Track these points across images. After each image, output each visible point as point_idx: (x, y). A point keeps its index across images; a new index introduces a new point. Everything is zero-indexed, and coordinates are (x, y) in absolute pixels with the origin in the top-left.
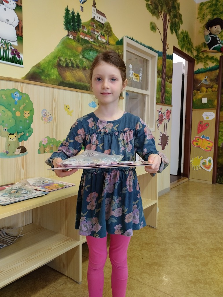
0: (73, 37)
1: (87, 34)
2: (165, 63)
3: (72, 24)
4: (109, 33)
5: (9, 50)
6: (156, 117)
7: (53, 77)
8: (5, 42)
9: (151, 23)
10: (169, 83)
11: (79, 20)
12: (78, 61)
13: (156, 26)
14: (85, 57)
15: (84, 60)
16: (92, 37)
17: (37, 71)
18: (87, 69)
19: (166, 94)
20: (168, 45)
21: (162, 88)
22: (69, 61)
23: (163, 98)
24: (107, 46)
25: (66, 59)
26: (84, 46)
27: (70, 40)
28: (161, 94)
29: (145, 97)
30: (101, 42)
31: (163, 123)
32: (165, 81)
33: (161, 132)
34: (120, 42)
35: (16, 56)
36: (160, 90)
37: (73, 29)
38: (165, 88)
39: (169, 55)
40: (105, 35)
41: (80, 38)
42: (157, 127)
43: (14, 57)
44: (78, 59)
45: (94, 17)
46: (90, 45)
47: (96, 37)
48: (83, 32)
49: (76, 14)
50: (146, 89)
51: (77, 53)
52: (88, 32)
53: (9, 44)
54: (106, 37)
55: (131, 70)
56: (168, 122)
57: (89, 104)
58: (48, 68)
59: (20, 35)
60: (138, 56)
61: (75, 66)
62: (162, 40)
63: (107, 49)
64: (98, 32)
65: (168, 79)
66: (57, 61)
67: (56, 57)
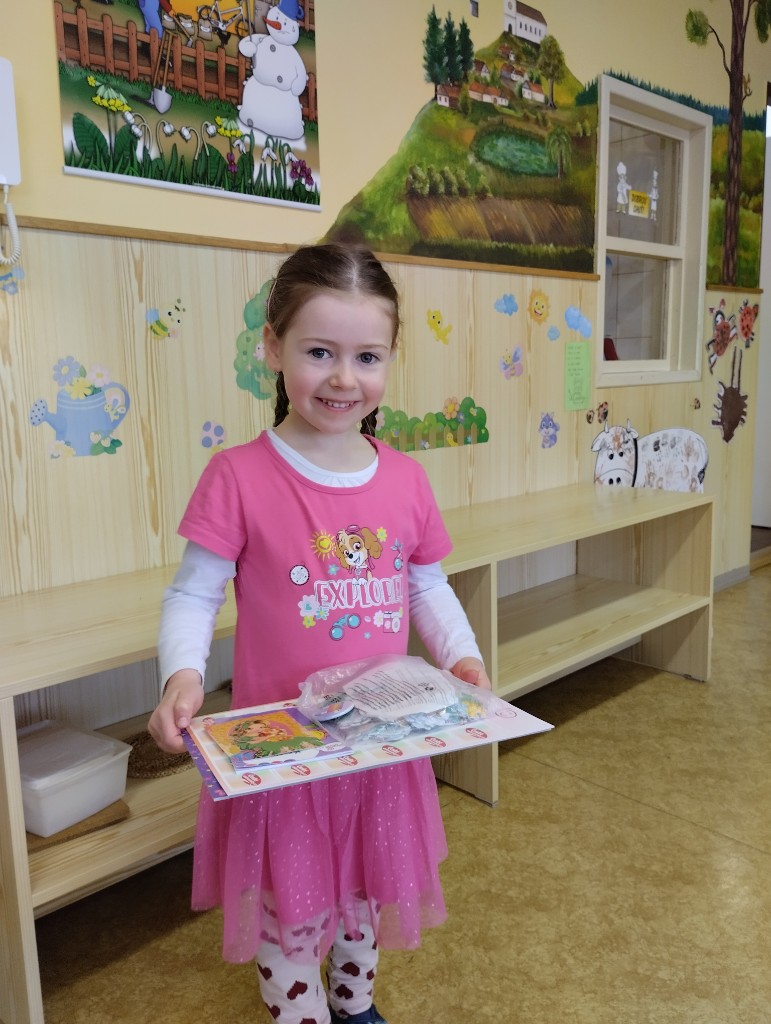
0: (450, 101)
1: (488, 85)
2: (739, 146)
3: (446, 59)
4: (553, 72)
5: (285, 165)
6: (705, 331)
7: (395, 232)
8: (275, 144)
9: (691, 15)
10: (751, 212)
11: (466, 43)
12: (463, 173)
13: (706, 23)
14: (486, 157)
15: (481, 167)
16: (503, 92)
17: (356, 216)
18: (490, 195)
19: (742, 253)
20: (749, 80)
21: (726, 233)
22: (438, 177)
23: (728, 265)
24: (550, 114)
25: (430, 171)
26: (482, 123)
27: (442, 111)
28: (722, 251)
29: (667, 267)
30: (531, 102)
31: (729, 352)
32: (737, 208)
33: (721, 383)
34: (589, 96)
35: (303, 181)
36: (718, 240)
37: (449, 75)
38: (737, 233)
39: (753, 115)
40: (543, 79)
41: (469, 101)
42: (707, 366)
43: (297, 184)
44: (463, 166)
45: (510, 26)
46: (496, 119)
47: (516, 90)
48: (477, 80)
49: (457, 27)
50: (672, 240)
51: (461, 149)
52: (492, 77)
53: (286, 148)
54: (546, 83)
55: (622, 181)
56: (747, 346)
57: (497, 304)
58: (384, 205)
59: (312, 117)
60: (645, 130)
61: (455, 189)
62: (727, 69)
63: (550, 124)
64: (520, 73)
65: (747, 198)
66: (407, 181)
67: (404, 168)
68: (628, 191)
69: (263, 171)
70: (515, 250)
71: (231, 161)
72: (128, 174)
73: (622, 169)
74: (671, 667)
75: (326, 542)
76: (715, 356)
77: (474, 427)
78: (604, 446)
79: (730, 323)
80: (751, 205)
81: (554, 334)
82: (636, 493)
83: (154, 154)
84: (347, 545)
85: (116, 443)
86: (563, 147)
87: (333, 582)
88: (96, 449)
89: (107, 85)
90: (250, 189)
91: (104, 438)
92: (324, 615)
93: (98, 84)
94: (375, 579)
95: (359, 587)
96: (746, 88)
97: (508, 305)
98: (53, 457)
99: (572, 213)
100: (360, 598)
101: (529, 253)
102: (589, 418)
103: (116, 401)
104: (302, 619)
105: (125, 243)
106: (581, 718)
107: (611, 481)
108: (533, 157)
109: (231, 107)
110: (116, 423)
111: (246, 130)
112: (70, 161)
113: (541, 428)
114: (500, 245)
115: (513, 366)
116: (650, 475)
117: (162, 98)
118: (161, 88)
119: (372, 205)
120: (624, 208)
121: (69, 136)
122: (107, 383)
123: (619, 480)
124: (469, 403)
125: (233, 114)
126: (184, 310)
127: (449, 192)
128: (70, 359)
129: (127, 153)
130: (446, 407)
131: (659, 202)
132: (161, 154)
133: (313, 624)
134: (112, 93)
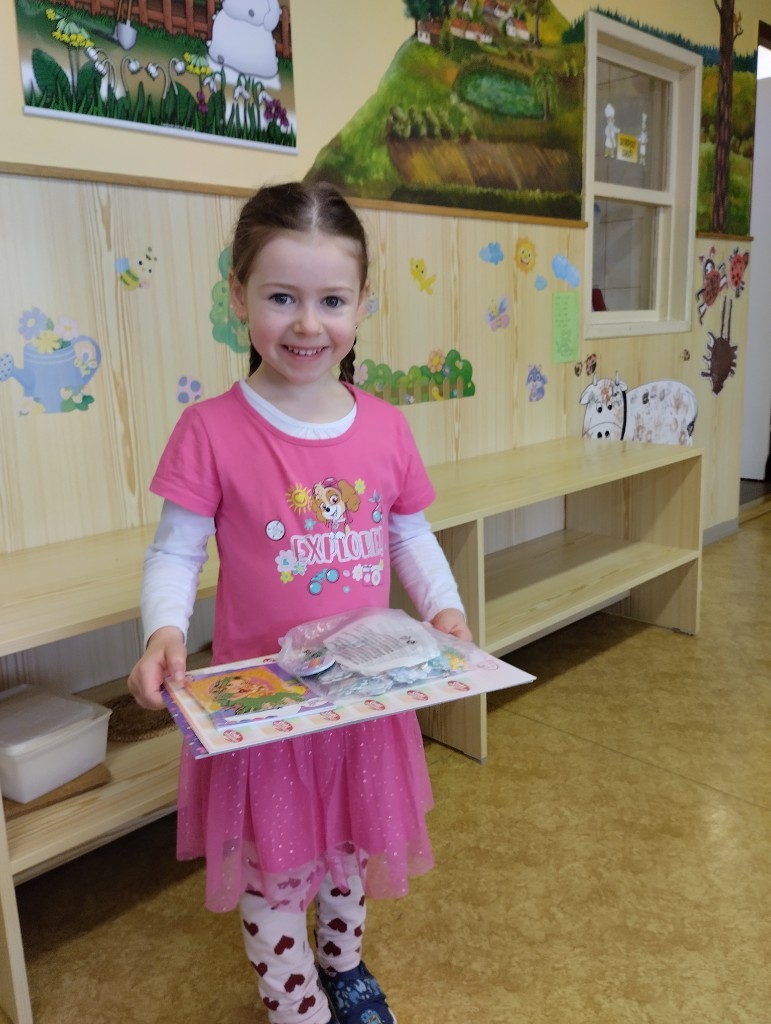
0: (432, 39)
1: (470, 21)
2: (730, 87)
4: (538, 7)
5: (258, 106)
6: (695, 281)
7: (375, 176)
8: (248, 83)
10: (741, 157)
12: (445, 114)
14: (468, 97)
15: (464, 108)
16: (487, 30)
17: (334, 160)
18: (474, 137)
19: (732, 199)
20: (740, 19)
21: (716, 178)
22: (419, 118)
23: (718, 211)
24: (535, 52)
25: (411, 112)
26: (465, 62)
27: (423, 49)
28: (712, 198)
29: (656, 214)
30: (515, 40)
31: (719, 302)
32: (727, 154)
33: (711, 334)
34: (576, 34)
35: (278, 122)
36: (709, 185)
37: (430, 10)
38: (727, 178)
39: (744, 55)
40: (528, 15)
41: (451, 40)
42: (697, 316)
43: (272, 125)
44: (445, 108)
46: (479, 57)
47: (500, 26)
48: (459, 16)
50: (661, 185)
51: (443, 89)
52: (475, 12)
53: (259, 87)
54: (531, 20)
55: (611, 123)
56: (738, 296)
57: (482, 254)
58: (364, 148)
59: (286, 53)
60: (634, 71)
61: (437, 131)
62: (717, 6)
63: (535, 63)
64: (504, 9)
65: (738, 142)
66: (388, 122)
67: (384, 108)
68: (616, 135)
69: (235, 111)
70: (500, 197)
71: (202, 100)
72: (92, 114)
73: (610, 111)
74: (660, 621)
75: (302, 496)
76: (705, 305)
77: (460, 380)
78: (592, 399)
79: (720, 272)
80: (742, 149)
81: (541, 284)
82: (624, 447)
83: (119, 93)
84: (324, 498)
85: (88, 399)
86: (549, 87)
87: (310, 537)
88: (67, 406)
89: (68, 19)
90: (222, 130)
91: (75, 394)
92: (302, 570)
93: (58, 17)
94: (353, 532)
95: (337, 542)
96: (737, 26)
97: (494, 254)
98: (21, 414)
99: (559, 157)
100: (338, 552)
101: (515, 199)
102: (577, 371)
103: (86, 356)
104: (280, 574)
105: (95, 187)
106: (569, 674)
107: (600, 435)
108: (518, 97)
109: (199, 43)
110: (87, 379)
111: (215, 67)
112: (30, 100)
113: (529, 381)
114: (485, 191)
115: (499, 316)
116: (639, 428)
117: (127, 33)
118: (125, 22)
119: (352, 148)
120: (612, 152)
121: (29, 74)
122: (76, 337)
123: (607, 433)
124: (454, 356)
125: (202, 50)
126: (155, 259)
127: (431, 135)
128: (36, 311)
129: (90, 91)
130: (431, 360)
131: (649, 146)
132: (127, 93)
133: (290, 579)
134: (73, 27)
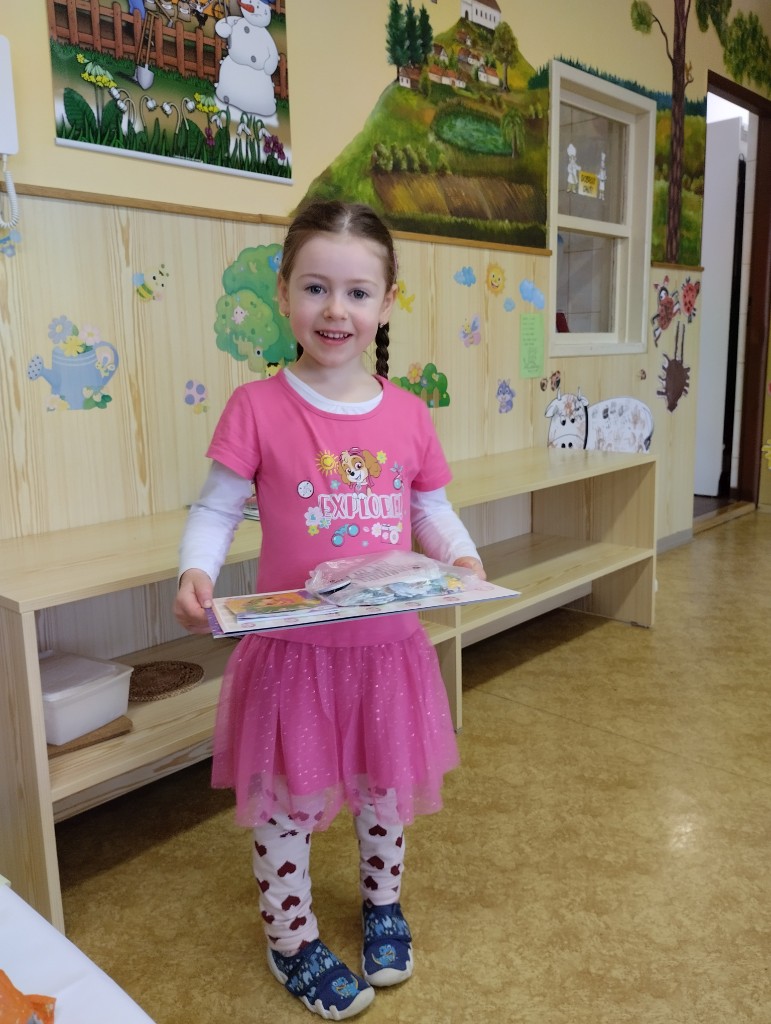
0: (412, 82)
1: (446, 68)
2: (681, 130)
3: (407, 43)
4: (508, 57)
5: (259, 140)
6: (650, 306)
8: (249, 120)
9: (635, 5)
10: (693, 193)
11: (426, 28)
12: (424, 151)
13: (650, 13)
14: (445, 136)
15: (441, 146)
16: (461, 76)
17: (325, 190)
18: (449, 172)
19: (685, 233)
20: (690, 68)
21: (669, 214)
22: (400, 154)
23: (671, 244)
24: (504, 96)
25: (393, 149)
26: (441, 104)
27: (403, 92)
28: (666, 230)
29: (615, 245)
30: (486, 85)
31: (673, 326)
32: (680, 189)
33: (665, 356)
34: (541, 80)
35: (276, 156)
36: (662, 220)
37: (411, 58)
38: (679, 213)
39: (694, 101)
40: (498, 63)
41: (429, 83)
42: (653, 339)
43: (270, 158)
44: (423, 145)
45: (467, 13)
46: (455, 101)
47: (472, 73)
48: (436, 63)
49: (417, 13)
50: (619, 219)
51: (422, 129)
52: (451, 60)
53: (259, 124)
54: (500, 68)
55: (573, 161)
56: (690, 321)
57: (456, 277)
58: (351, 179)
59: (283, 95)
60: (593, 114)
61: (416, 166)
62: (670, 57)
63: (504, 106)
64: (477, 58)
65: (689, 181)
66: (372, 157)
67: (369, 145)
68: (578, 172)
69: (238, 145)
70: (473, 225)
71: (209, 135)
72: (114, 146)
73: (572, 150)
74: (618, 616)
75: (330, 460)
76: (660, 329)
77: (436, 391)
78: (556, 413)
79: (674, 299)
80: (693, 187)
81: (509, 306)
82: (586, 454)
83: (138, 128)
84: (350, 464)
85: (106, 398)
86: (517, 128)
87: (335, 496)
88: (89, 404)
89: (95, 62)
90: (227, 162)
91: (95, 393)
92: (327, 524)
93: (86, 61)
94: (374, 495)
95: (359, 502)
96: (688, 74)
97: (467, 277)
98: (49, 410)
99: (526, 191)
100: (359, 510)
101: (486, 228)
102: (543, 386)
103: (106, 359)
104: (308, 528)
105: (116, 210)
107: (563, 446)
108: (489, 137)
109: (208, 84)
110: (106, 379)
111: (221, 107)
112: (61, 133)
113: (498, 394)
114: (459, 220)
115: (472, 334)
116: (600, 441)
117: (145, 76)
118: (144, 66)
119: (340, 180)
120: (574, 187)
121: (60, 110)
122: (98, 342)
123: (570, 445)
124: (431, 369)
125: (210, 91)
126: (168, 275)
127: (411, 169)
128: (64, 318)
129: (113, 126)
130: (410, 372)
131: (607, 183)
132: (145, 128)
133: (317, 532)
134: (99, 70)
